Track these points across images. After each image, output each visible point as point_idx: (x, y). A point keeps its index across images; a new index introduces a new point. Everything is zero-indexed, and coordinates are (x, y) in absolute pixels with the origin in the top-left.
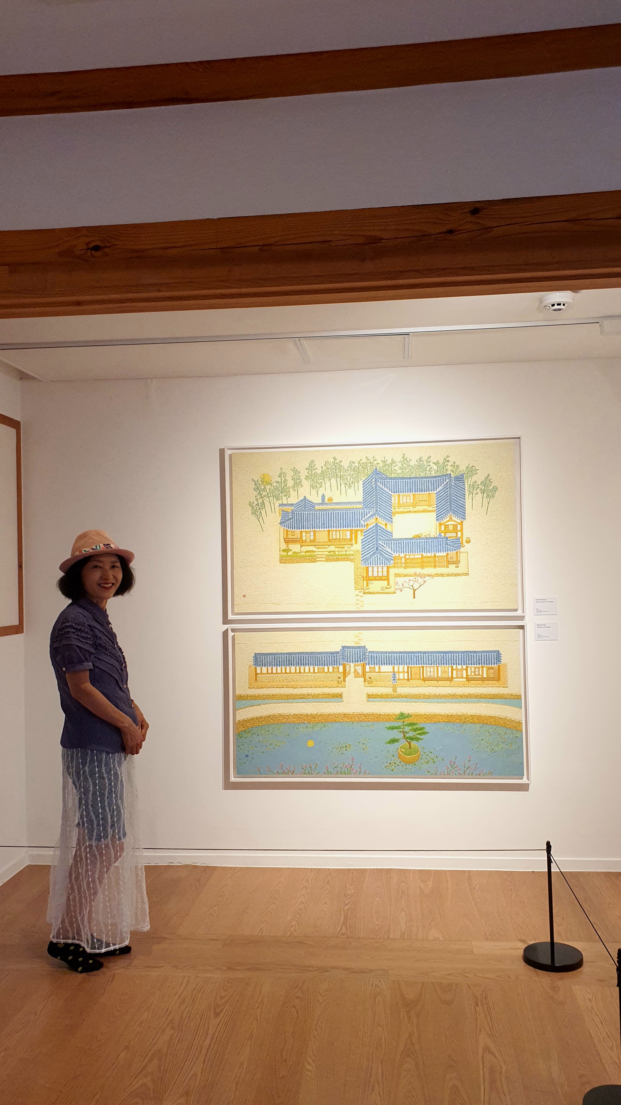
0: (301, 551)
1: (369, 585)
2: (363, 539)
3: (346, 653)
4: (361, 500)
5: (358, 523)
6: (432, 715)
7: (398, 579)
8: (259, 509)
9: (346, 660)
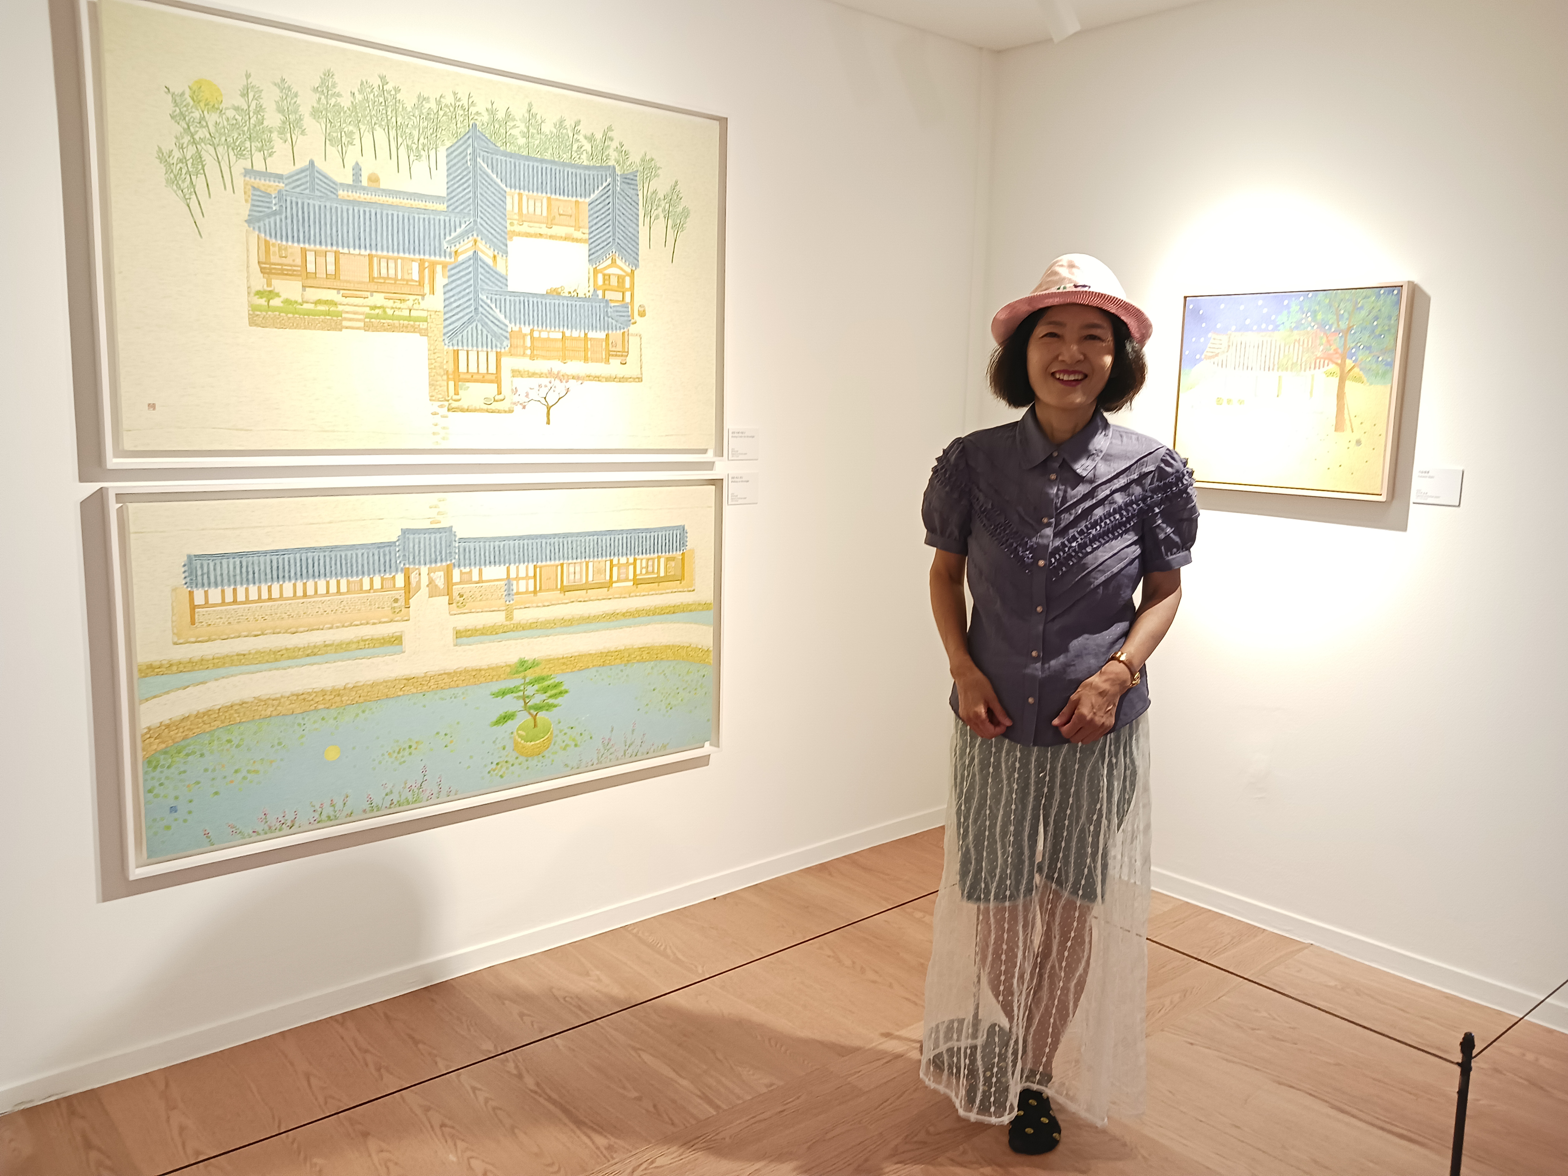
0: (304, 300)
1: (460, 392)
2: (447, 284)
3: (411, 545)
4: (443, 192)
5: (436, 245)
6: (576, 656)
7: (519, 382)
8: (189, 173)
9: (411, 560)
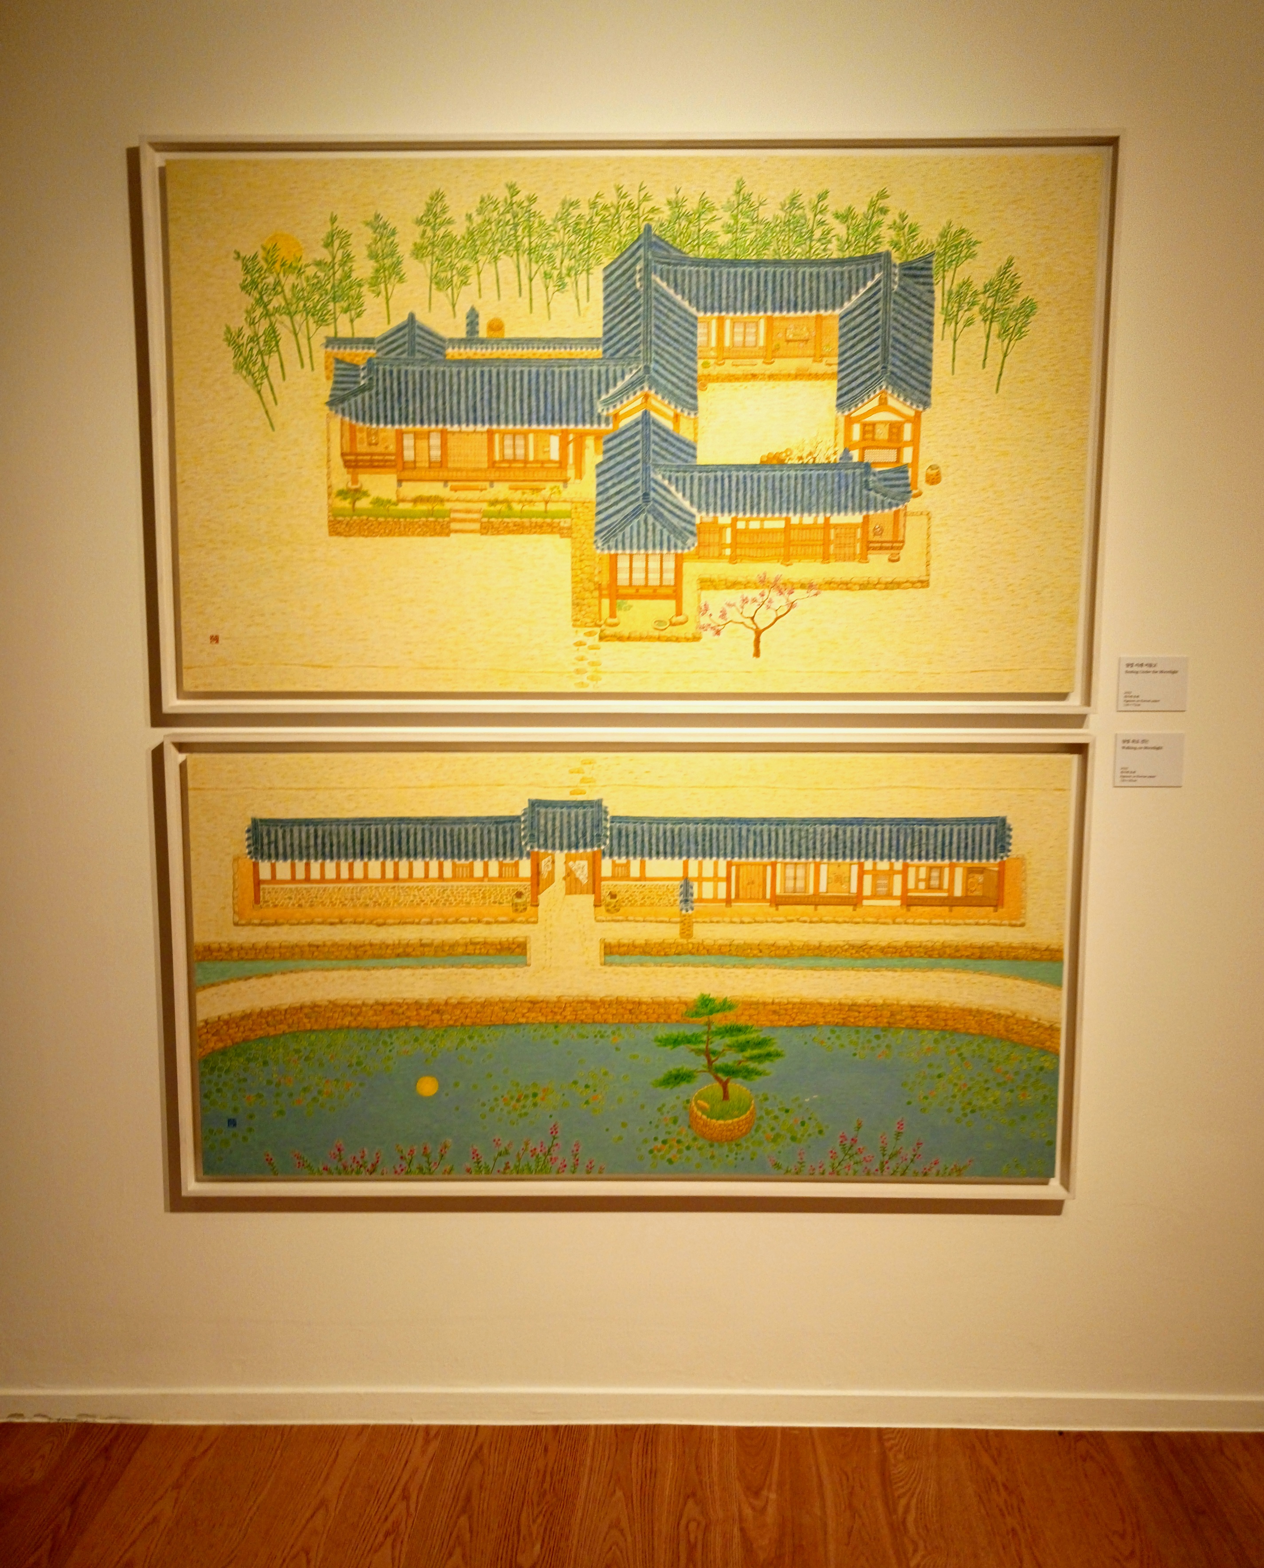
0: (401, 496)
1: (618, 613)
2: (601, 463)
3: (542, 822)
4: (598, 332)
5: (587, 408)
6: (794, 1004)
7: (708, 596)
8: (260, 352)
9: (542, 841)
